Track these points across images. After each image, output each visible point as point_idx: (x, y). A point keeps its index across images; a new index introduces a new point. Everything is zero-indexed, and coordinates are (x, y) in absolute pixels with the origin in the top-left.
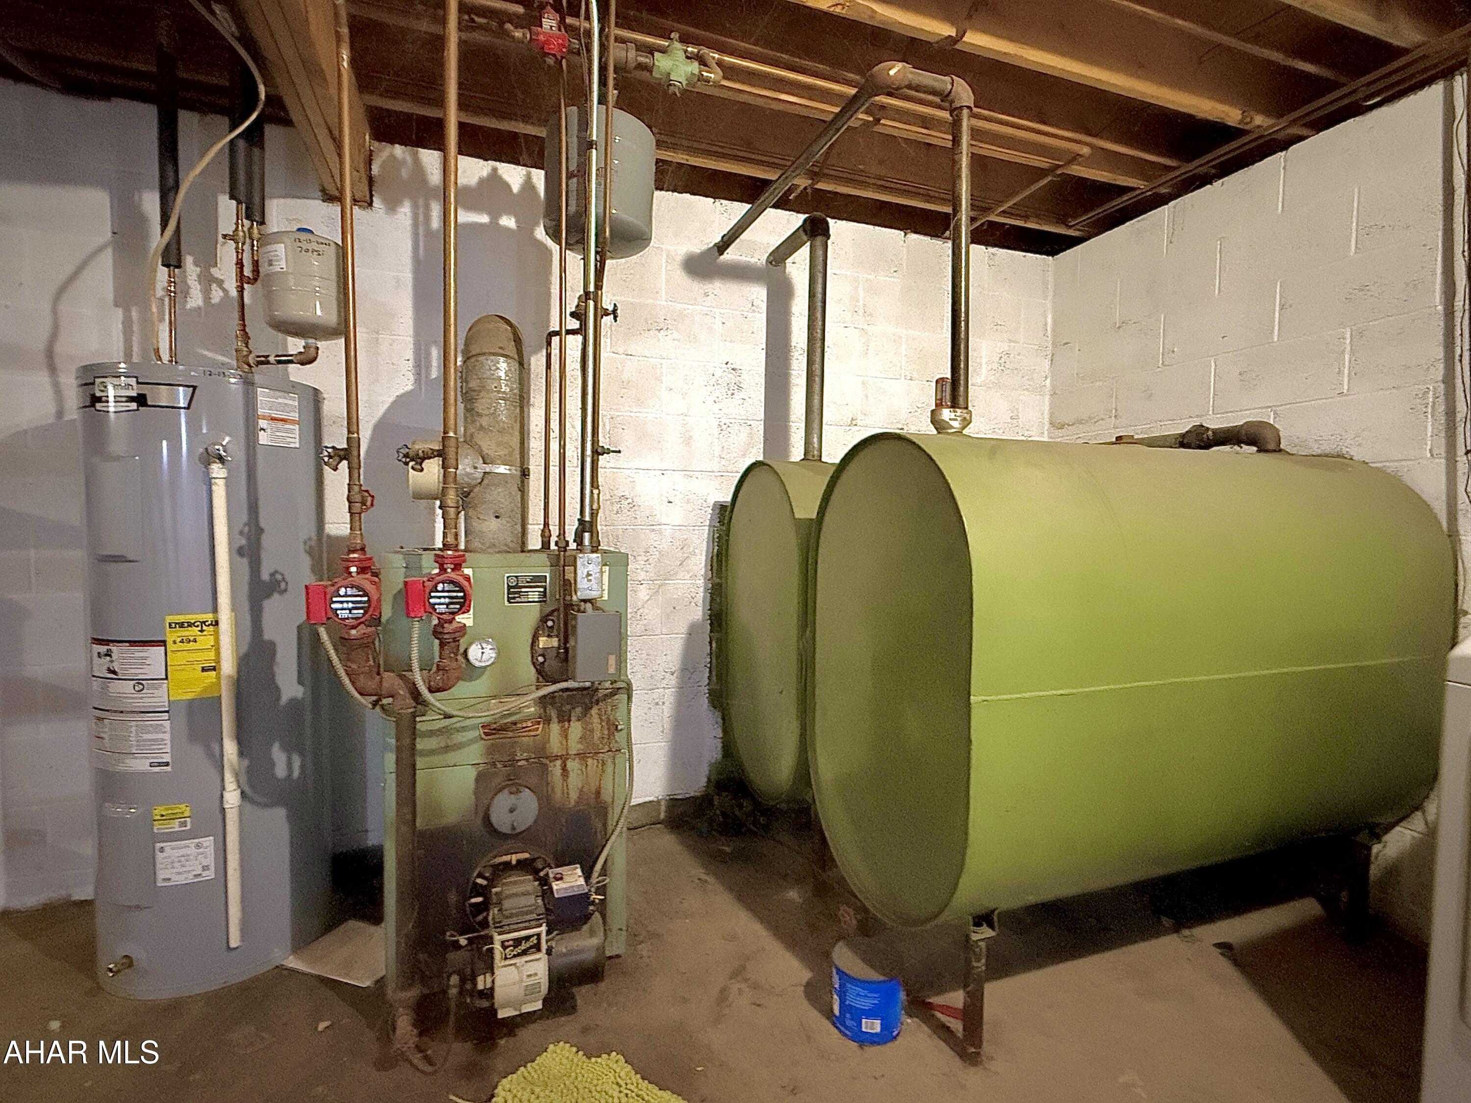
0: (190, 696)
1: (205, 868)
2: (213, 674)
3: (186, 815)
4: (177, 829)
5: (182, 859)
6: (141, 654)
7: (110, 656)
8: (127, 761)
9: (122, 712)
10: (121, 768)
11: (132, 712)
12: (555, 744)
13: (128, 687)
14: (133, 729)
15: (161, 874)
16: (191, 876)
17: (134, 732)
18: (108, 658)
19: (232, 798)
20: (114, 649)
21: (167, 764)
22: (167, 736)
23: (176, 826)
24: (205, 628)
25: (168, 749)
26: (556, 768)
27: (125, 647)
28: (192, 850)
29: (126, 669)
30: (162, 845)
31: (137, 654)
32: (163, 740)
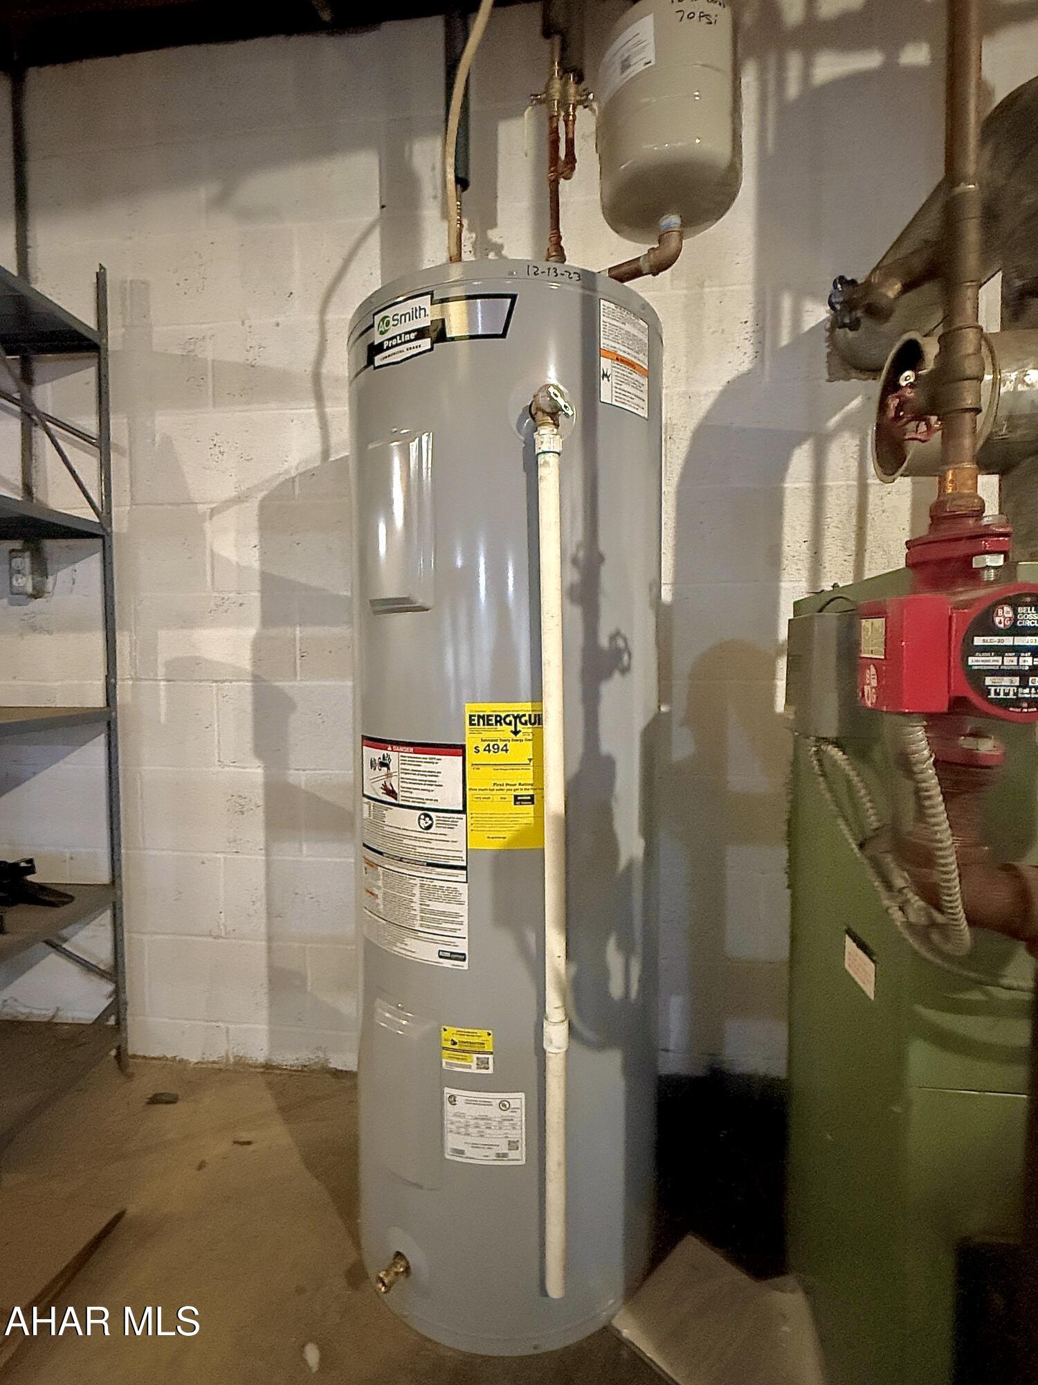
0: (496, 845)
1: (513, 1145)
2: (529, 808)
3: (486, 1049)
4: (474, 1070)
5: (482, 1122)
6: (430, 767)
7: (387, 766)
8: (407, 941)
9: (401, 860)
10: (397, 949)
11: (416, 862)
13: (409, 820)
14: (417, 891)
15: (452, 1141)
16: (492, 1154)
17: (418, 895)
18: (385, 769)
19: (556, 1035)
20: (394, 756)
21: (462, 957)
22: (463, 910)
23: (471, 1065)
24: (520, 727)
25: (464, 932)
27: (408, 754)
28: (494, 1112)
29: (409, 790)
30: (454, 1092)
31: (424, 767)
32: (457, 915)
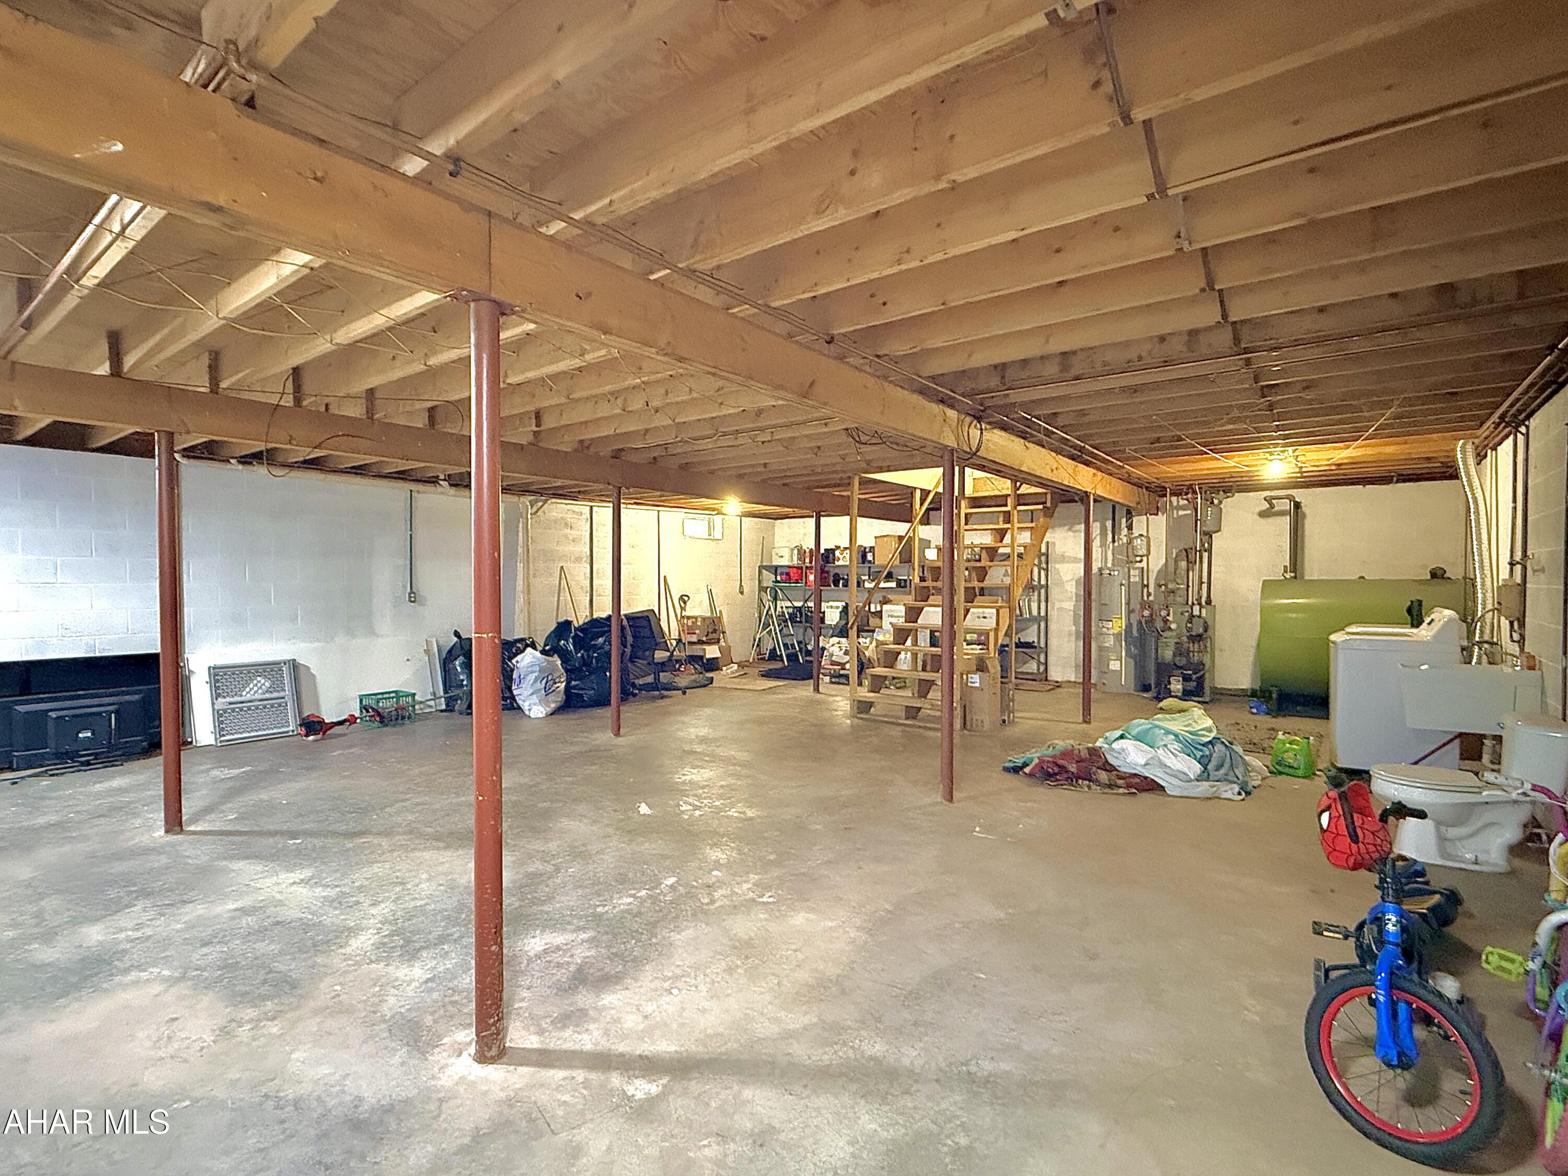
0: (1116, 633)
1: (1118, 668)
2: (1120, 628)
3: (1115, 656)
6: (1108, 623)
11: (1107, 635)
12: (1191, 649)
14: (1107, 639)
16: (1115, 669)
19: (1124, 655)
21: (1112, 645)
23: (1113, 658)
24: (1119, 619)
25: (1112, 642)
26: (1191, 654)
28: (1116, 664)
29: (1107, 626)
30: (1110, 661)
